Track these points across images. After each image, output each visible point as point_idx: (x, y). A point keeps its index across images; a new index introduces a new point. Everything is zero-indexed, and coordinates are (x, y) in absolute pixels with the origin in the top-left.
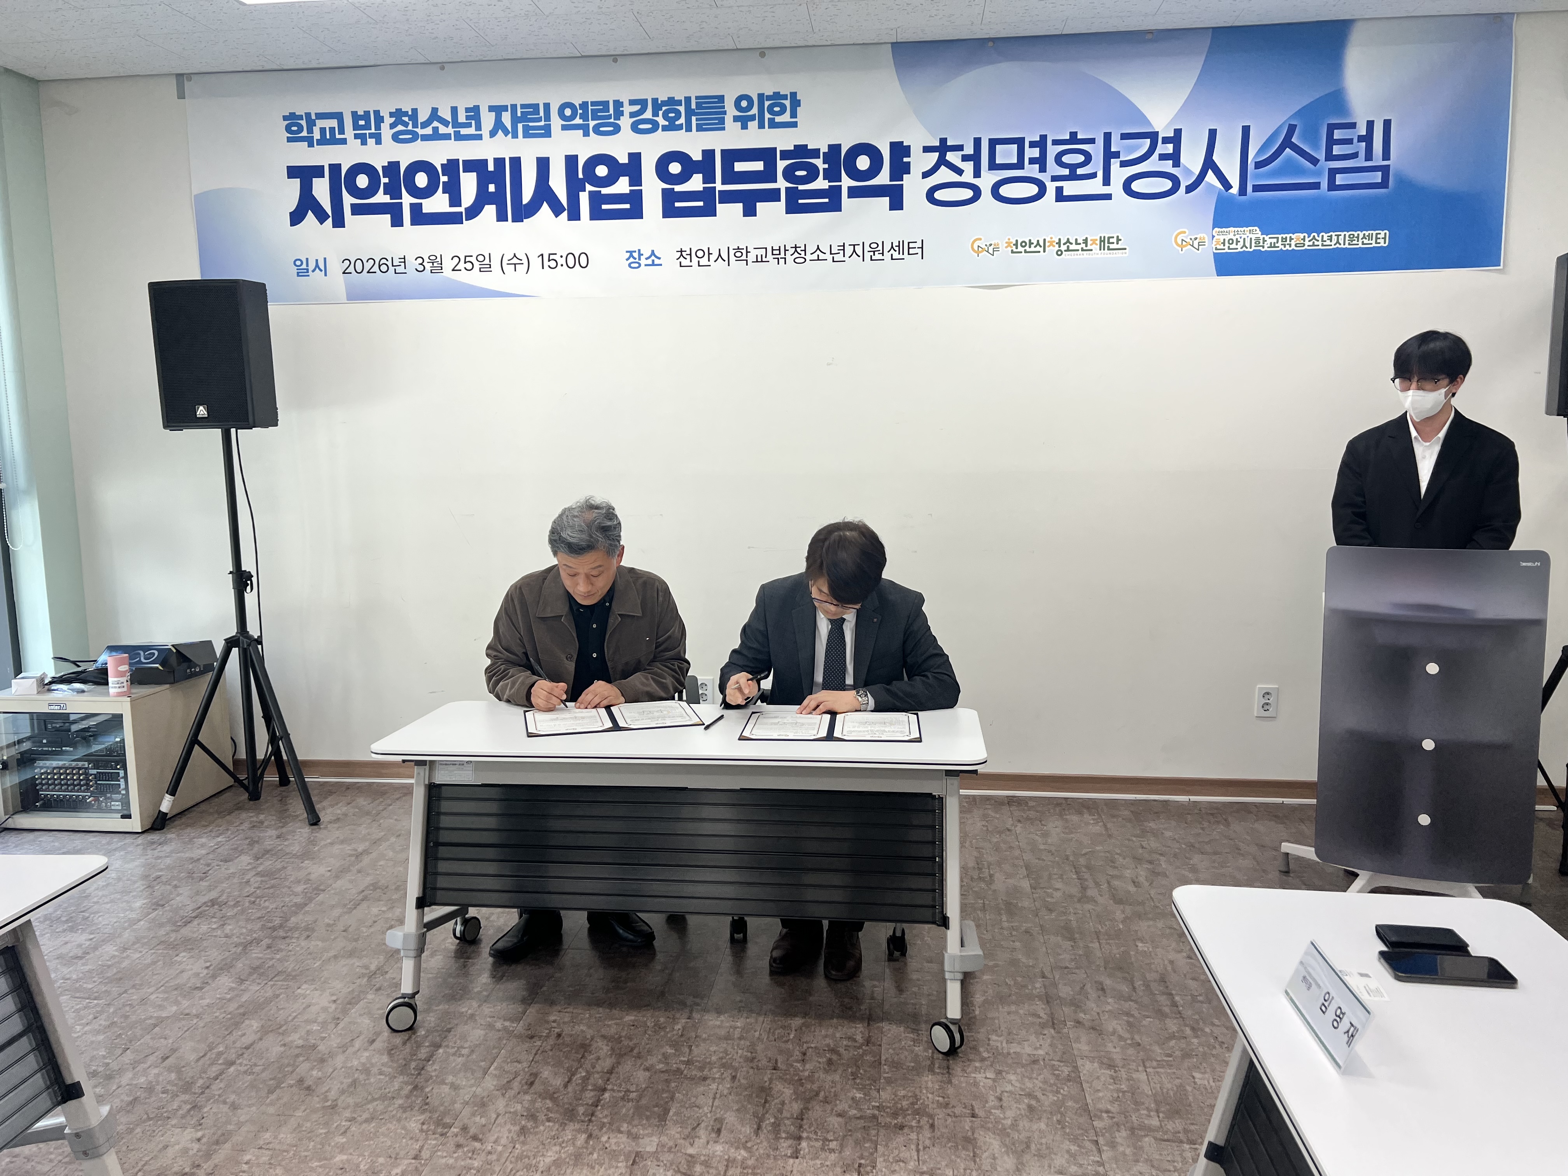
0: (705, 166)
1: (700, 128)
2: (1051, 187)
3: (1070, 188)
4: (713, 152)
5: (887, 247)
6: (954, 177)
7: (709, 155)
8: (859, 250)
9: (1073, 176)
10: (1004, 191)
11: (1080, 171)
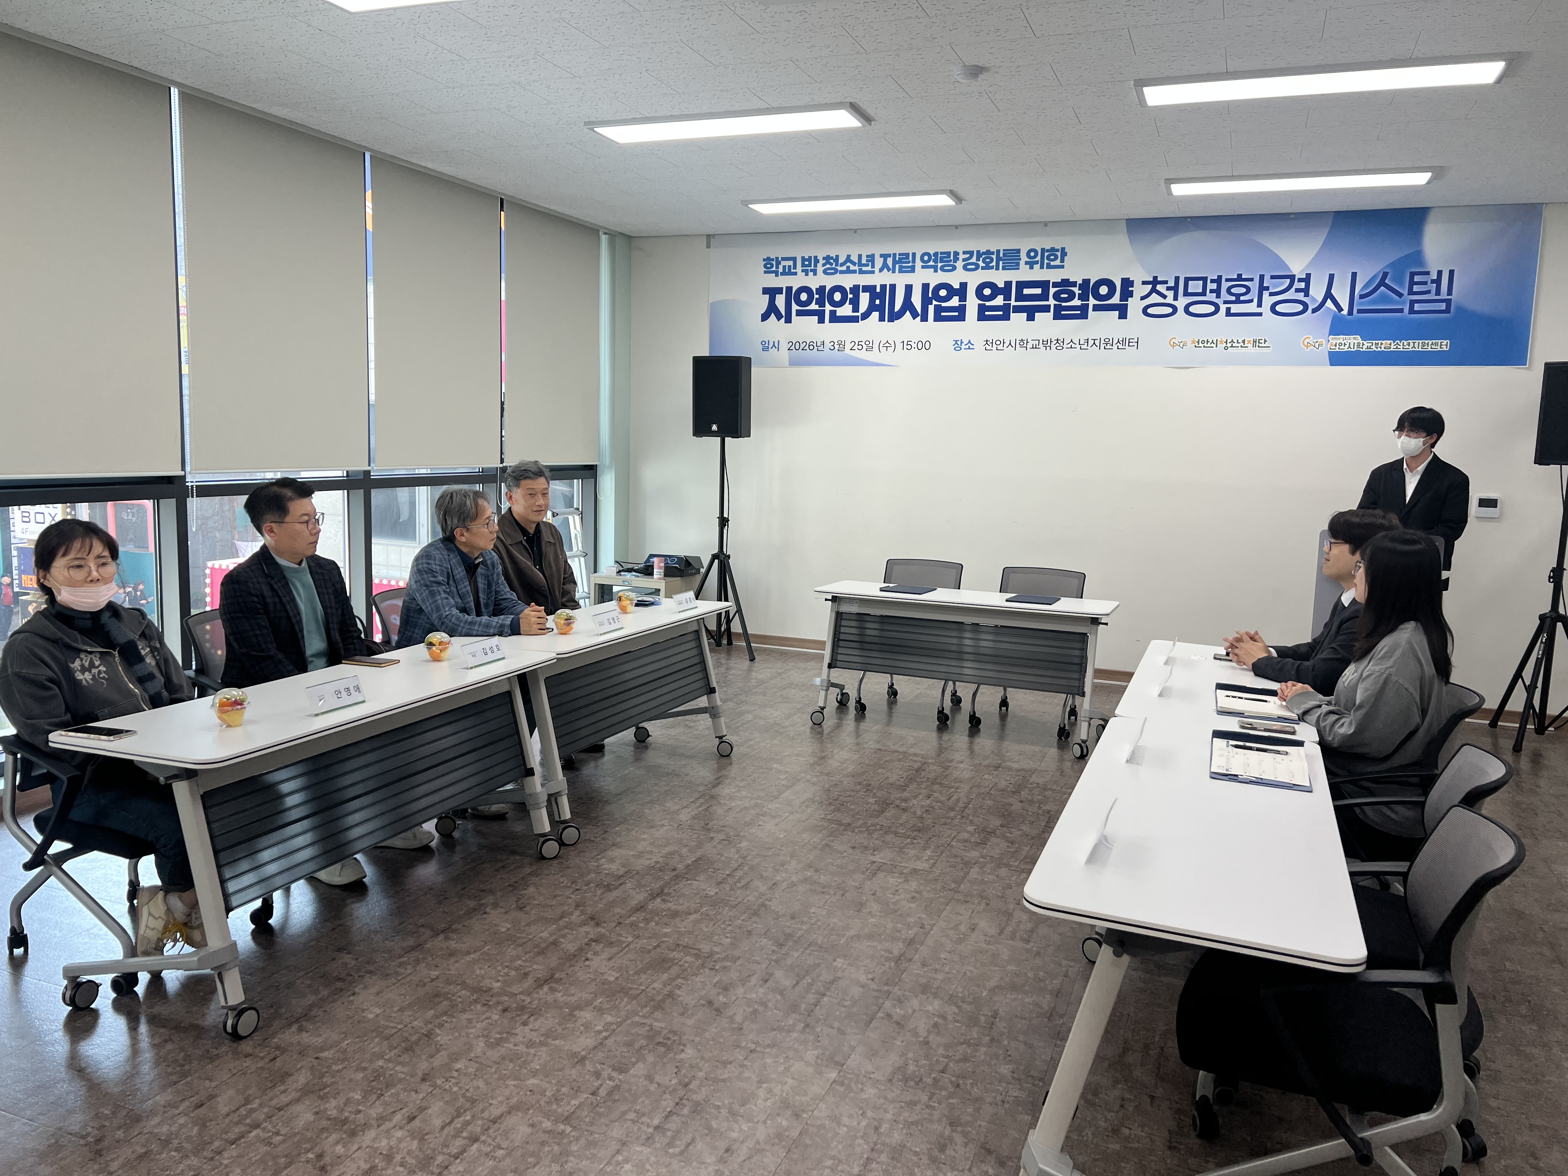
0: (1006, 291)
1: (1004, 268)
2: (1223, 308)
3: (1235, 308)
4: (1011, 282)
5: (1115, 341)
6: (1160, 300)
7: (1008, 284)
8: (1097, 343)
9: (1238, 301)
10: (1192, 309)
11: (1242, 298)
